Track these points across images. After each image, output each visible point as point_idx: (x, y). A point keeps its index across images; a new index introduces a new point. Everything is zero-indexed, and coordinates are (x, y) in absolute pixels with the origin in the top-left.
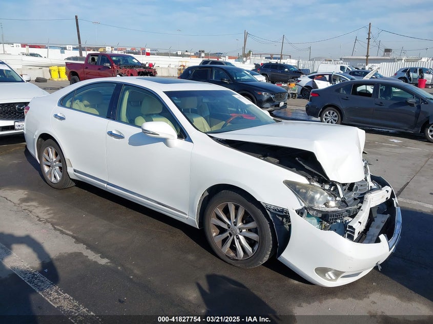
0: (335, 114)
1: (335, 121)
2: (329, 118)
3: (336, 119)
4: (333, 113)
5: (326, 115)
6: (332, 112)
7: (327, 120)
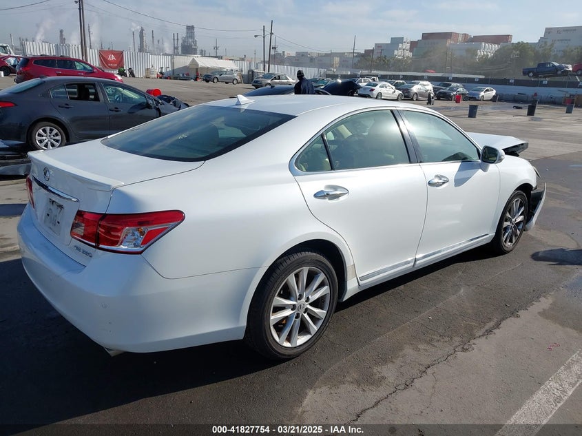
0: (55, 131)
1: (57, 141)
2: (46, 139)
3: (59, 138)
4: (51, 130)
5: (40, 135)
6: (48, 129)
7: (44, 143)
